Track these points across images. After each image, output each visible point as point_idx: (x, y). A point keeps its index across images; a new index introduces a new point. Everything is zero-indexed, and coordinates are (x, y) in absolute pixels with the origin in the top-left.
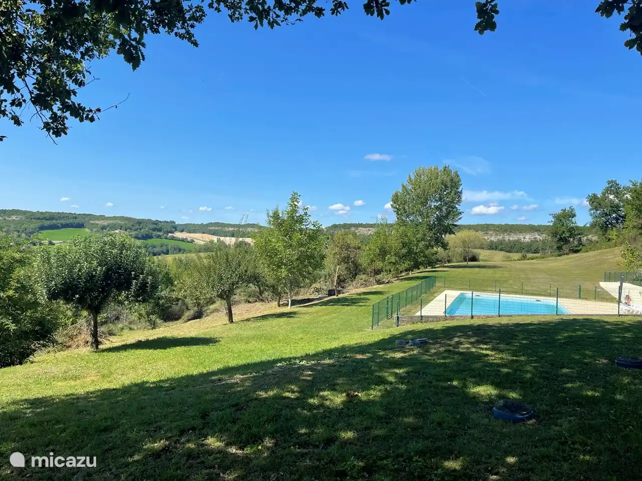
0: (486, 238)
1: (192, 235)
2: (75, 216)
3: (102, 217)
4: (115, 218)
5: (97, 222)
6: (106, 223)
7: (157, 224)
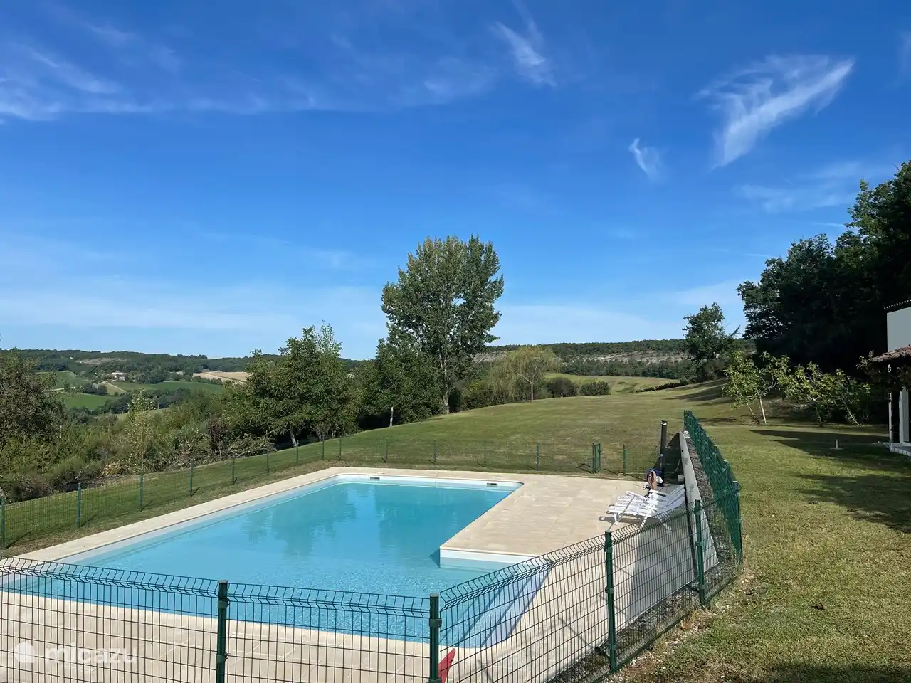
0: (644, 360)
1: (231, 375)
2: (54, 353)
3: (97, 355)
4: (113, 354)
5: (86, 362)
6: (97, 362)
7: (175, 361)
